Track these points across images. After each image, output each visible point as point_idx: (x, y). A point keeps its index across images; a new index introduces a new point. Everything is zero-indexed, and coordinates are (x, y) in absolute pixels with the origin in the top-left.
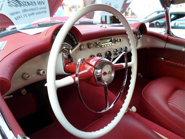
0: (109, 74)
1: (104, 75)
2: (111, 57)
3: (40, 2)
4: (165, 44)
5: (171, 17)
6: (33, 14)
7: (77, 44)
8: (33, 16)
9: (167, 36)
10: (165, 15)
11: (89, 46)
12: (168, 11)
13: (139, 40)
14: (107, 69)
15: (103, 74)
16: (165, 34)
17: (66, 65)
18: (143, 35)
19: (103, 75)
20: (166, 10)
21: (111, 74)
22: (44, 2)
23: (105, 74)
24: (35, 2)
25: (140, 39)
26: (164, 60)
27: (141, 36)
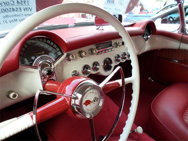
0: (94, 101)
1: (86, 106)
2: (112, 65)
3: (26, 8)
4: (179, 44)
5: (185, 10)
6: (16, 20)
7: (63, 54)
8: (15, 23)
9: (182, 35)
10: (179, 9)
11: (81, 54)
12: (182, 5)
13: (147, 42)
14: (91, 95)
15: (84, 104)
16: (178, 32)
17: (46, 83)
18: (151, 35)
19: (84, 106)
20: (179, 4)
21: (98, 101)
22: (32, 8)
23: (88, 102)
24: (20, 8)
25: (147, 40)
26: (179, 63)
27: (149, 37)
